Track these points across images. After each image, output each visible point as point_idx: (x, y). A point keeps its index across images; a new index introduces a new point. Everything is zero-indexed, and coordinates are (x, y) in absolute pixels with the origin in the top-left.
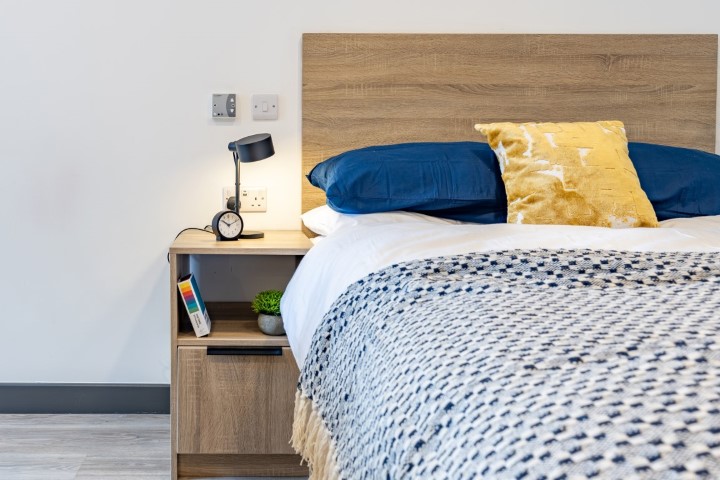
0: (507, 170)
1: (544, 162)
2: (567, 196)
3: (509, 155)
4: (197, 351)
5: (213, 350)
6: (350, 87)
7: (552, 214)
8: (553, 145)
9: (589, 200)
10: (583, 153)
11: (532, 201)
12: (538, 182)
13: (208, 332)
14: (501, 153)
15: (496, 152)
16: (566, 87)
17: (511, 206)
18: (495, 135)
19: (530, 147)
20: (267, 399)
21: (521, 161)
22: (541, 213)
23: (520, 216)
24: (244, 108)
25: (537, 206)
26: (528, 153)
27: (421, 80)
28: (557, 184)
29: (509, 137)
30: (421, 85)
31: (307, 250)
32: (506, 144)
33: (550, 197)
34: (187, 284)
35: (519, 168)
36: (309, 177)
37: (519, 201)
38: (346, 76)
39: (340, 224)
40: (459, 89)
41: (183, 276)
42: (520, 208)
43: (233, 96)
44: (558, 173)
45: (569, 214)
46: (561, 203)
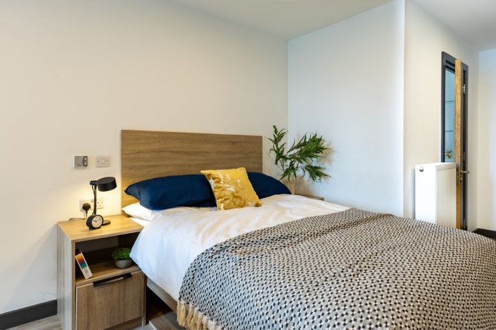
0: (215, 188)
1: (228, 185)
2: (236, 197)
3: (216, 183)
4: (87, 286)
5: (96, 284)
6: (144, 152)
7: (232, 204)
8: (230, 179)
9: (243, 198)
10: (239, 181)
11: (226, 200)
12: (227, 193)
13: (91, 275)
14: (212, 182)
15: (210, 181)
16: (222, 152)
17: (218, 201)
18: (209, 175)
19: (222, 180)
20: (124, 298)
21: (220, 185)
22: (229, 204)
23: (222, 205)
24: (91, 162)
25: (227, 202)
26: (222, 182)
27: (173, 150)
28: (233, 193)
29: (214, 176)
30: (173, 152)
31: (142, 229)
32: (214, 179)
33: (231, 198)
34: (81, 255)
35: (219, 188)
36: (126, 191)
37: (220, 200)
38: (142, 148)
39: (154, 216)
40: (187, 153)
41: (77, 252)
42: (222, 202)
43: (86, 157)
44: (232, 189)
45: (237, 203)
46: (235, 199)
